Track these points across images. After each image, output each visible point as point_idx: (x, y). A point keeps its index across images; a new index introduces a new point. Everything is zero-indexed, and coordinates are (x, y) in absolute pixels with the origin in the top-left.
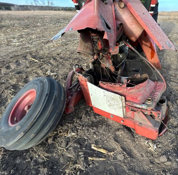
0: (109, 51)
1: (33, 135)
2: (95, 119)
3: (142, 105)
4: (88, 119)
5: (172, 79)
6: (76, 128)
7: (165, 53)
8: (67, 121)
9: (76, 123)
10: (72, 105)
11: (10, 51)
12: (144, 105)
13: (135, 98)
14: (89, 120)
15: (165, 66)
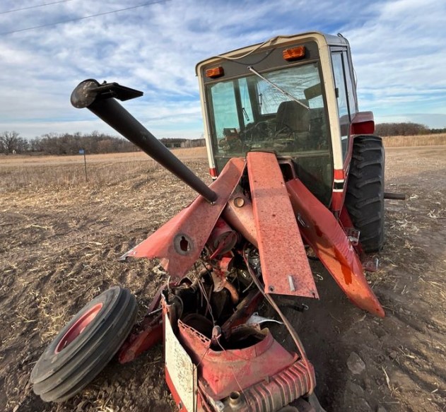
0: (219, 264)
1: (59, 380)
2: (158, 398)
3: (218, 402)
4: (149, 391)
5: (407, 363)
6: (123, 402)
7: (431, 268)
8: (120, 379)
9: (130, 389)
10: (134, 349)
11: (137, 219)
12: (221, 404)
13: (216, 378)
14: (149, 393)
15: (409, 312)
